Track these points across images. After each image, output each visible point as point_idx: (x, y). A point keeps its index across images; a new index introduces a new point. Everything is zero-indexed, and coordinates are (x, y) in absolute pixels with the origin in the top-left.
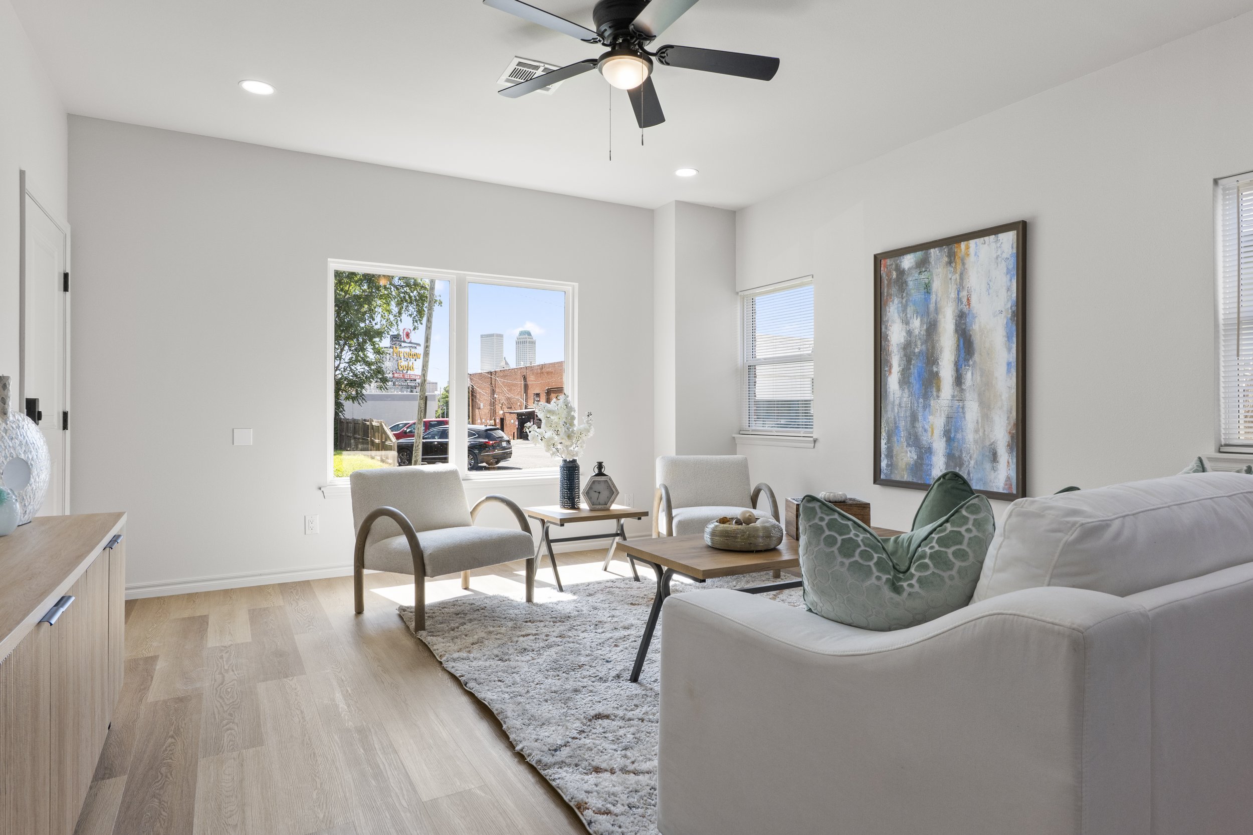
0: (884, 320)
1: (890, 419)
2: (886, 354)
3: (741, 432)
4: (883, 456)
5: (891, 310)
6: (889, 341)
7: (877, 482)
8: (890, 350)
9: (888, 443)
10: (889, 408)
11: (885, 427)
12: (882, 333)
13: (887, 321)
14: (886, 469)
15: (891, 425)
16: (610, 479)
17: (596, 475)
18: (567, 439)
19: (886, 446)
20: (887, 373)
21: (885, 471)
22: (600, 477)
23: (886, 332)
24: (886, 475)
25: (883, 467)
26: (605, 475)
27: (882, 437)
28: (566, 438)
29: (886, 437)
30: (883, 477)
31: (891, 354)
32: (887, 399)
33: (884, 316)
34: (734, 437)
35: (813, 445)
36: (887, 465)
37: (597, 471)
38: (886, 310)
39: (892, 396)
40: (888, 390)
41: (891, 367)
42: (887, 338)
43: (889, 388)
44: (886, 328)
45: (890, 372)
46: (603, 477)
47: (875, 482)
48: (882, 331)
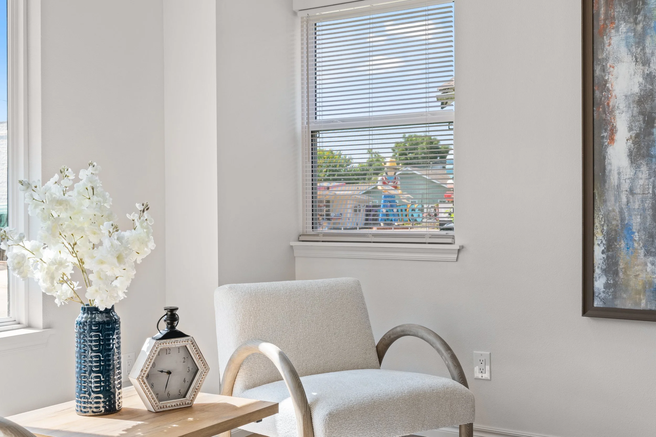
0: (600, 57)
1: (612, 214)
2: (604, 112)
3: (302, 238)
4: (598, 271)
5: (612, 42)
6: (609, 90)
7: (589, 312)
8: (611, 104)
9: (608, 251)
10: (610, 196)
11: (603, 226)
12: (595, 78)
13: (607, 59)
14: (604, 292)
15: (614, 223)
16: (194, 343)
17: (166, 337)
18: (117, 264)
19: (604, 256)
20: (606, 142)
21: (602, 295)
22: (173, 340)
23: (603, 77)
24: (603, 300)
25: (598, 289)
26: (181, 335)
27: (596, 242)
28: (115, 261)
29: (604, 242)
30: (597, 303)
31: (612, 111)
32: (605, 182)
33: (599, 52)
34: (292, 247)
35: (456, 256)
36: (607, 286)
37: (164, 328)
38: (603, 43)
39: (616, 176)
40: (608, 168)
41: (613, 131)
42: (605, 85)
43: (610, 164)
44: (604, 70)
45: (612, 140)
46: (179, 339)
47: (585, 312)
48: (595, 75)
